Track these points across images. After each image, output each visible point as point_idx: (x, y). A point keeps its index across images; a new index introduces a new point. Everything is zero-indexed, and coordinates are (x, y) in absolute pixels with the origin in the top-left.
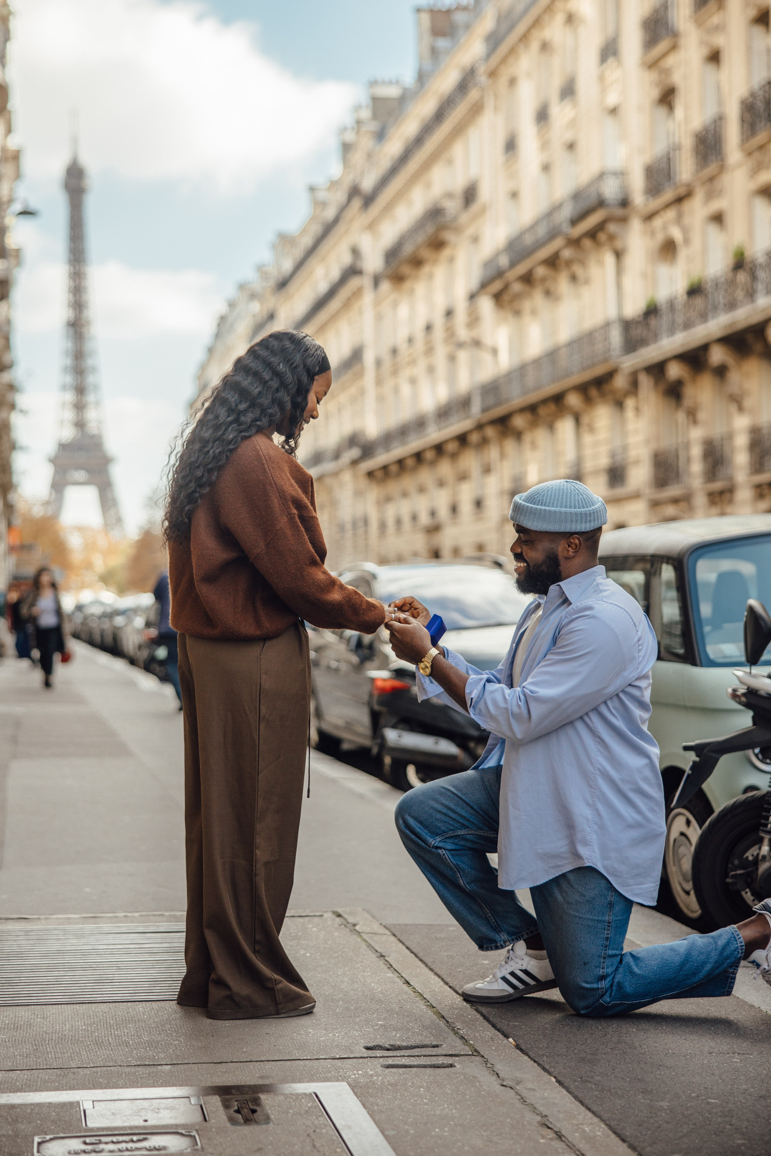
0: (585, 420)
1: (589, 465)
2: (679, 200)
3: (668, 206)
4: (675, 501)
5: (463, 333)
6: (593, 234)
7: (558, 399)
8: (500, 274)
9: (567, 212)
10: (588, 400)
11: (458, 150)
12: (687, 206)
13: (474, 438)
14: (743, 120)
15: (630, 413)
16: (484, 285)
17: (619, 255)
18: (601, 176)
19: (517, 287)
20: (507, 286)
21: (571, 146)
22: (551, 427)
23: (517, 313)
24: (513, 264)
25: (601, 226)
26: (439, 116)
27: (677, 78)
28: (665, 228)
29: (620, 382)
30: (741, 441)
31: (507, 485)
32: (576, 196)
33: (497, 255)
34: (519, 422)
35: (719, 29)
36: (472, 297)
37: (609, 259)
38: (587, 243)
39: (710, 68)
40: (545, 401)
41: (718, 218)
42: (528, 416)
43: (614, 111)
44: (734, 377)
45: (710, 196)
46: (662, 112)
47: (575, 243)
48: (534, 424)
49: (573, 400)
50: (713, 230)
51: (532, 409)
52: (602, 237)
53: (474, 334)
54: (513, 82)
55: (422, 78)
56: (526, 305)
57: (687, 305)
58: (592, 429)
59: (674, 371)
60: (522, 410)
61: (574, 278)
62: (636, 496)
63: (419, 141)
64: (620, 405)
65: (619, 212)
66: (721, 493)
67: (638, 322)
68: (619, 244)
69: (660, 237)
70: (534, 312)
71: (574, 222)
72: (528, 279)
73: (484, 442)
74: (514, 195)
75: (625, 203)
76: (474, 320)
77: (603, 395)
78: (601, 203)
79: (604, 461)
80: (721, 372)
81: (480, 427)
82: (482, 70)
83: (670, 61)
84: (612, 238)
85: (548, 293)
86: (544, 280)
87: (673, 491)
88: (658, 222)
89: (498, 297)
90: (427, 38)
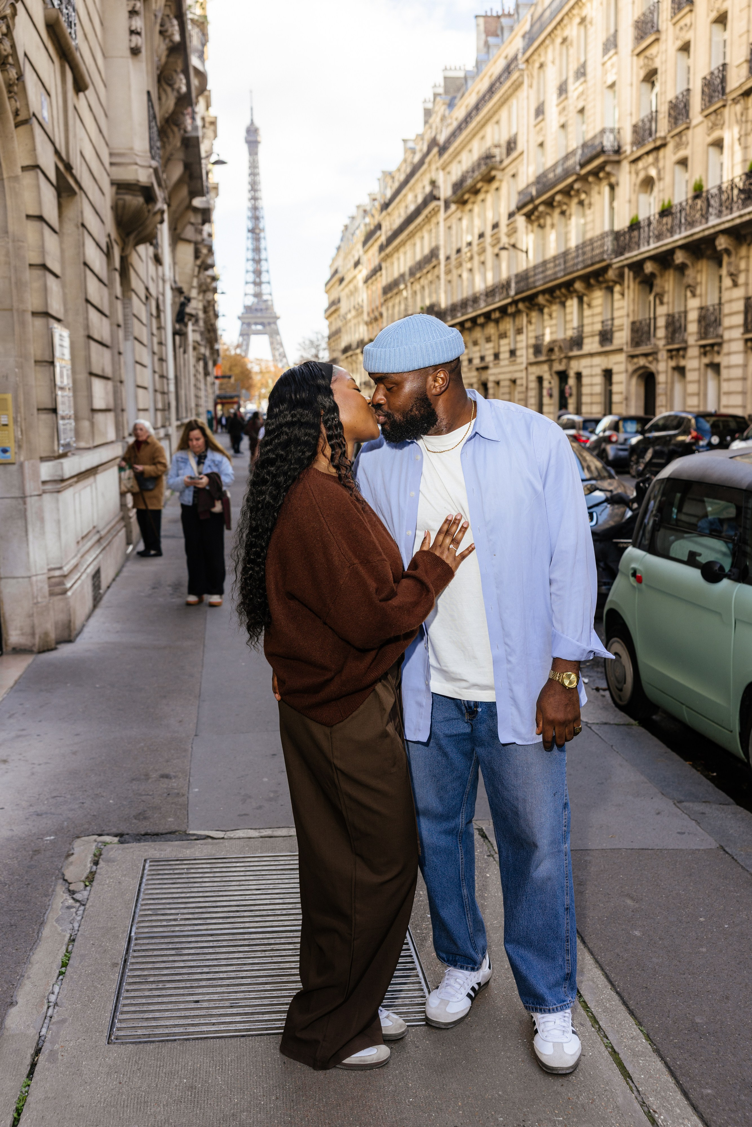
0: (585, 299)
1: (587, 329)
2: (657, 149)
3: (648, 153)
4: (646, 355)
5: (504, 240)
6: (595, 173)
7: (568, 285)
8: (532, 200)
9: (577, 158)
10: (589, 287)
11: (504, 114)
12: (661, 153)
13: (511, 310)
14: (703, 92)
15: (617, 296)
16: (519, 208)
17: (612, 187)
18: (603, 131)
19: (541, 208)
20: (536, 208)
21: (582, 111)
22: (563, 304)
23: (541, 227)
24: (539, 194)
25: (601, 167)
26: (491, 90)
27: (657, 63)
28: (646, 168)
29: (611, 274)
30: (693, 316)
31: (532, 341)
32: (584, 146)
33: (528, 186)
34: (541, 299)
35: (689, 27)
36: (511, 215)
37: (606, 190)
38: (591, 179)
39: (682, 56)
40: (559, 286)
41: (683, 162)
42: (547, 296)
43: (612, 86)
44: (690, 272)
45: (678, 147)
46: (647, 86)
47: (583, 178)
48: (551, 302)
49: (578, 286)
50: (678, 169)
51: (550, 291)
52: (601, 175)
53: (512, 241)
54: (541, 66)
55: (478, 64)
56: (549, 221)
57: (659, 222)
58: (589, 306)
59: (649, 268)
60: (543, 292)
61: (581, 203)
62: (620, 350)
63: (477, 108)
64: (610, 290)
65: (615, 158)
66: (678, 350)
67: (625, 233)
68: (613, 180)
69: (642, 175)
70: (553, 226)
71: (582, 166)
72: (550, 203)
73: (518, 312)
74: (541, 145)
75: (618, 151)
76: (513, 231)
77: (599, 283)
78: (603, 152)
79: (598, 327)
80: (682, 269)
81: (515, 302)
82: (521, 59)
83: (653, 51)
84: (609, 174)
85: (563, 213)
86: (560, 204)
87: (644, 349)
88: (641, 164)
89: (528, 216)
90: (483, 36)
